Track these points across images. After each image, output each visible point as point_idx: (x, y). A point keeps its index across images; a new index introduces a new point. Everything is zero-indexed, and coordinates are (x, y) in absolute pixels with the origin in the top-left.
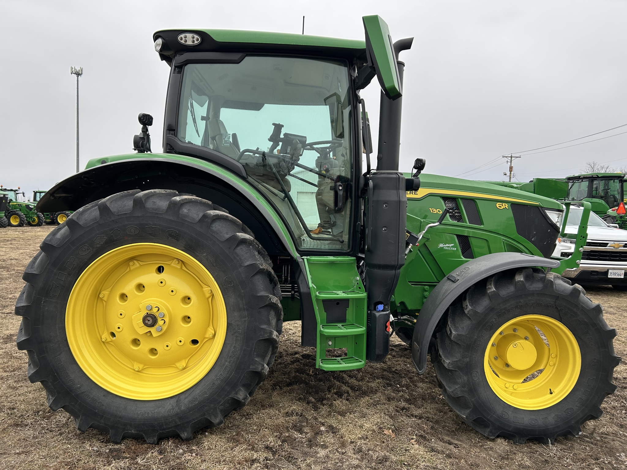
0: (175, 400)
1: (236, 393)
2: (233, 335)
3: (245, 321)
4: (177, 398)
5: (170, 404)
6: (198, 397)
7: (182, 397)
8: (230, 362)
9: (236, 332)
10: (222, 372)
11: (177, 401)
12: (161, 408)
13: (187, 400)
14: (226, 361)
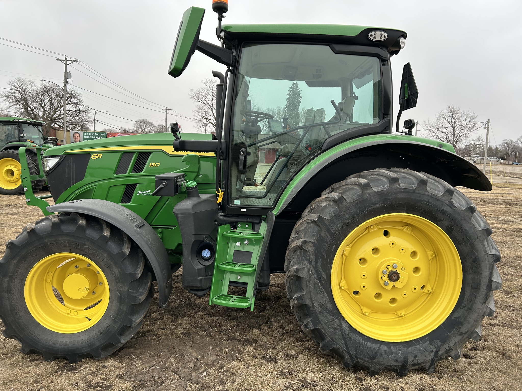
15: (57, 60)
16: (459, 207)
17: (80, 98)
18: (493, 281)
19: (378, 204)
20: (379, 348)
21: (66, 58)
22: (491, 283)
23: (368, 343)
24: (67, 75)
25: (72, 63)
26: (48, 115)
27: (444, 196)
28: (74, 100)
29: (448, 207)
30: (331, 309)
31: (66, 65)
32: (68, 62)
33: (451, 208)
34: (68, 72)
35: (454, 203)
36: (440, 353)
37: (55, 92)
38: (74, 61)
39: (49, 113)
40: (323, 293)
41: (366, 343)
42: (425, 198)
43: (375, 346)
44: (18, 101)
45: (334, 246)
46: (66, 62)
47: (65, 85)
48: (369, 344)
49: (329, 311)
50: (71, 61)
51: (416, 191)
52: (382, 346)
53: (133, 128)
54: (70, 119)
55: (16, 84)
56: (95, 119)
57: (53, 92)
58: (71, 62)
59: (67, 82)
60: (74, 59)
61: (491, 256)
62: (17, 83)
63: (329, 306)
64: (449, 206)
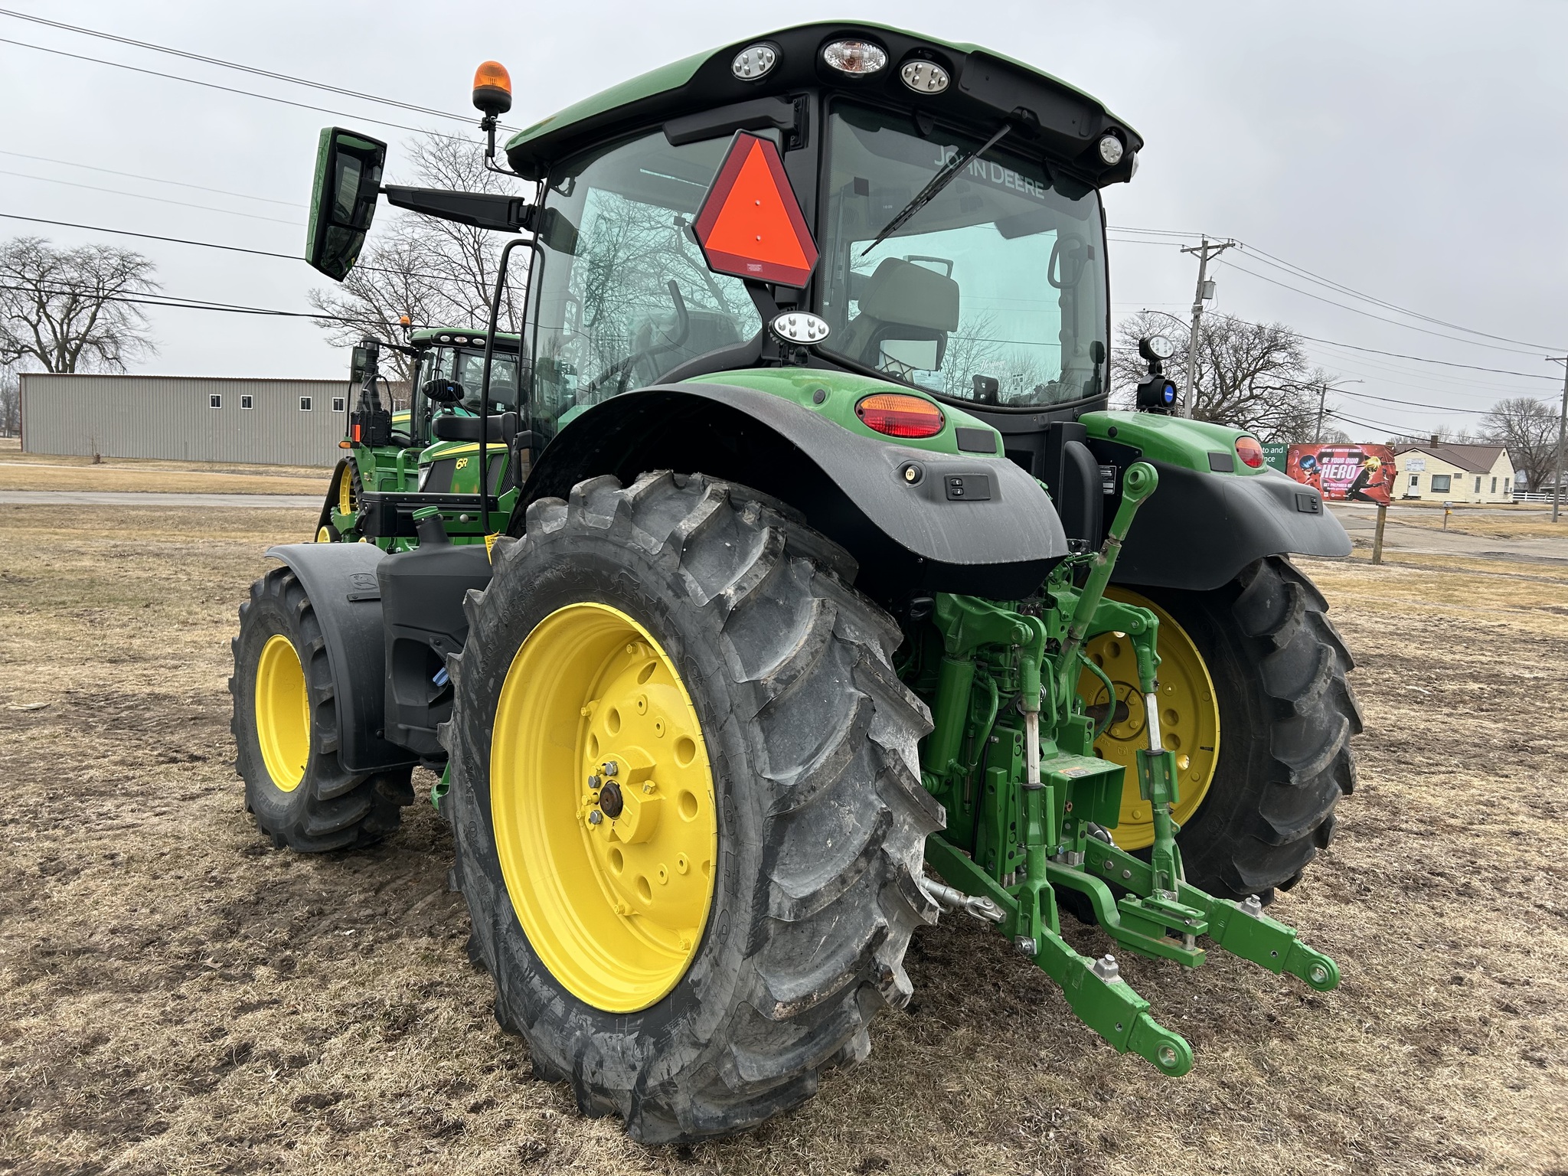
15: (1183, 251)
16: (696, 595)
17: (1298, 348)
18: (771, 881)
19: (549, 570)
20: (550, 1000)
21: (1205, 243)
22: (767, 888)
23: (537, 977)
24: (1204, 289)
25: (1219, 253)
26: (1208, 405)
27: (664, 555)
28: (1278, 357)
29: (670, 593)
30: (486, 851)
31: (1204, 260)
32: (1211, 253)
33: (677, 596)
34: (1207, 279)
35: (685, 582)
36: (651, 1083)
37: (1233, 339)
38: (1224, 247)
39: (1210, 400)
40: (472, 803)
41: (532, 974)
42: (626, 558)
43: (545, 992)
44: (1136, 372)
45: (492, 681)
46: (1205, 254)
47: (1197, 317)
48: (536, 980)
49: (480, 854)
50: (1217, 247)
51: (612, 538)
52: (558, 999)
53: (1481, 429)
54: (1262, 413)
55: (1136, 329)
56: (1321, 409)
57: (1225, 339)
58: (1215, 251)
59: (1200, 309)
60: (1226, 242)
61: (767, 785)
62: (1137, 325)
63: (482, 842)
64: (673, 590)
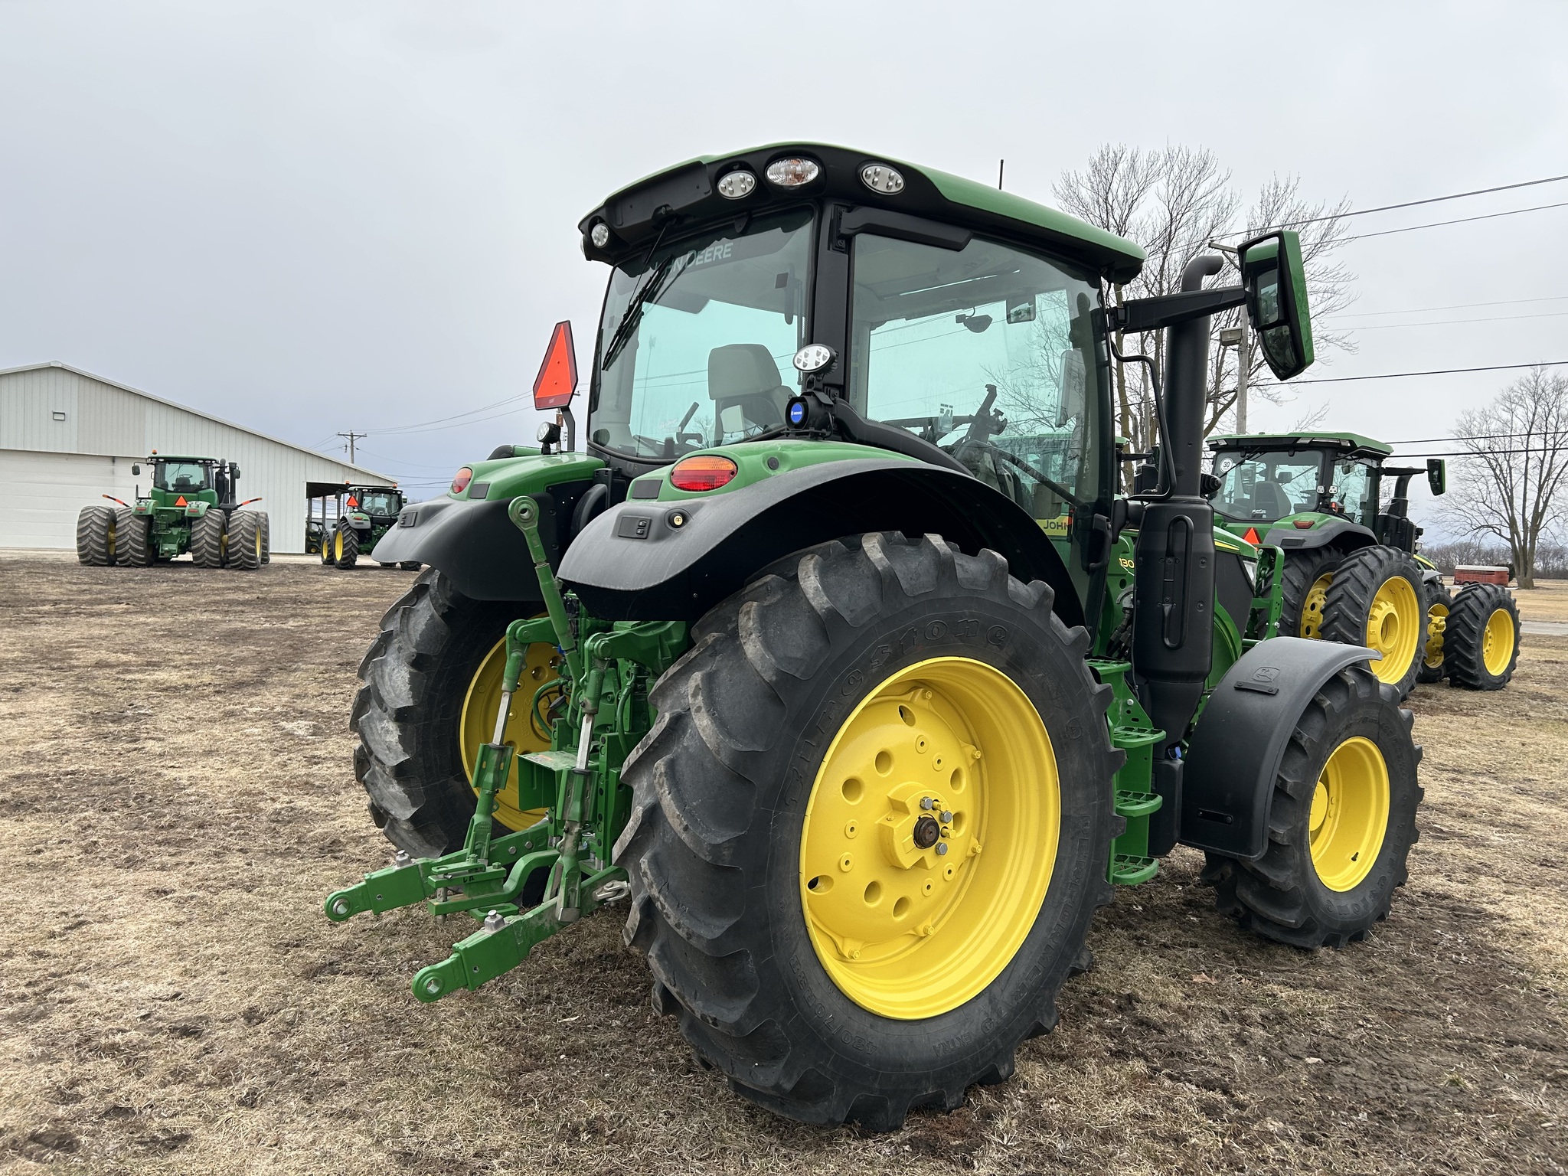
0: (985, 1000)
1: (1078, 958)
2: (1073, 838)
3: (1094, 805)
4: (987, 995)
5: (979, 1010)
6: (1025, 981)
7: (996, 990)
8: (1071, 896)
9: (1079, 832)
10: (1058, 919)
11: (990, 1002)
12: (968, 1024)
13: (1006, 994)
14: (1064, 894)
